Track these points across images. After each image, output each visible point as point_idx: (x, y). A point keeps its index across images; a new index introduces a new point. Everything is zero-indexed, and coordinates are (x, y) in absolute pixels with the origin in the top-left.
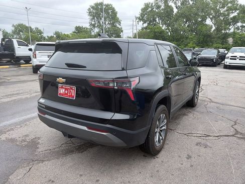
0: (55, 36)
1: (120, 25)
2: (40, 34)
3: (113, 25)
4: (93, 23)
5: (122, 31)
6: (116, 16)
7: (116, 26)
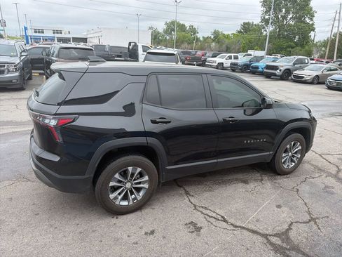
0: (212, 37)
1: (312, 20)
2: (194, 34)
3: (299, 19)
4: (267, 17)
5: (314, 30)
6: (308, 5)
7: (304, 22)
